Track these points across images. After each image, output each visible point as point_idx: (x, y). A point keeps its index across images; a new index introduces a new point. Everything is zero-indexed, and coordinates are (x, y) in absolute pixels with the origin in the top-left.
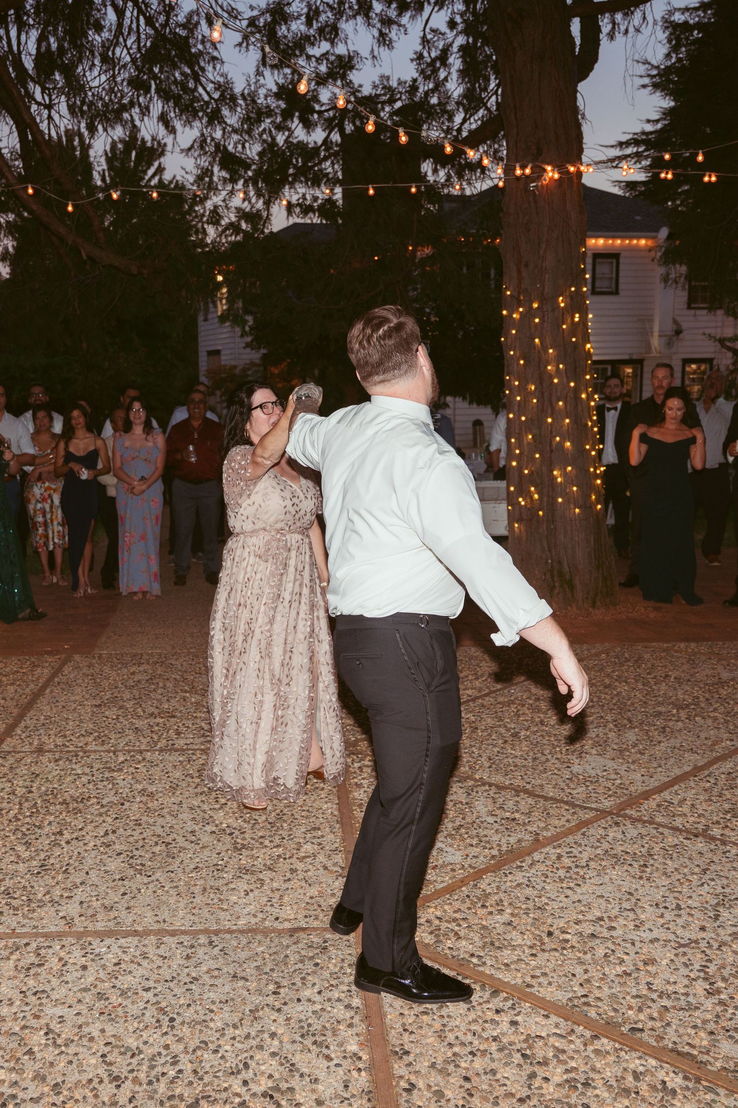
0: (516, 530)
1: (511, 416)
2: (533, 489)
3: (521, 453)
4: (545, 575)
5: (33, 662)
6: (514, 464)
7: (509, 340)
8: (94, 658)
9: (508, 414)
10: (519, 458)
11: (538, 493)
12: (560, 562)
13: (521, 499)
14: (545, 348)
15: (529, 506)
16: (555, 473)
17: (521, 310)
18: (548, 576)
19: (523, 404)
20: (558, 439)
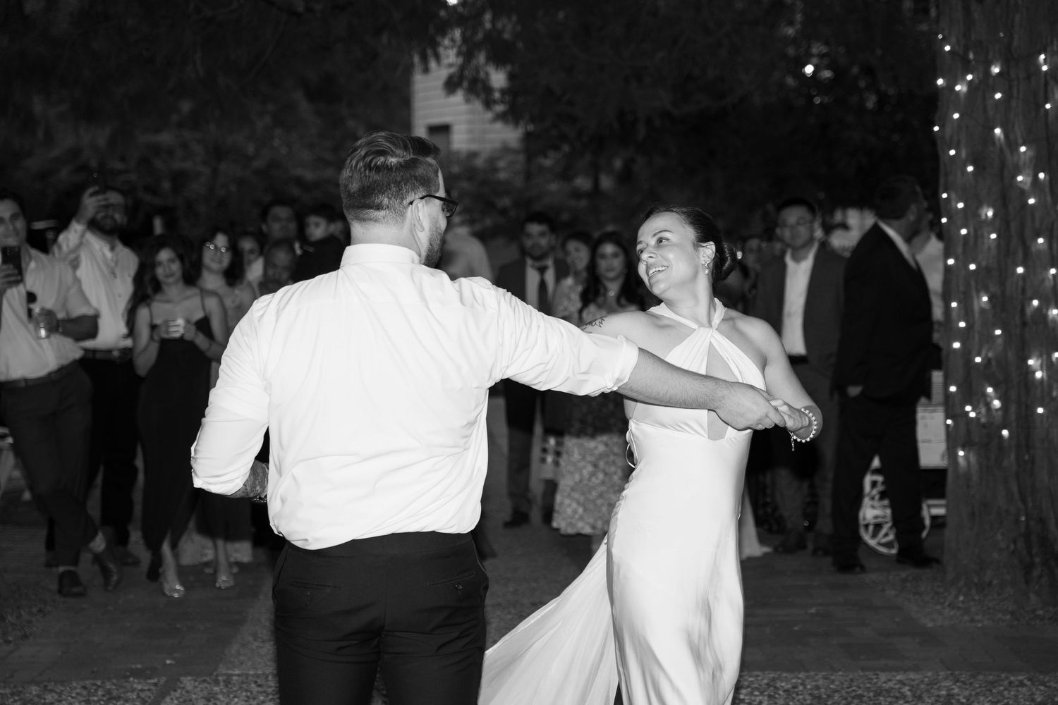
0: (962, 462)
1: (951, 262)
2: (990, 390)
3: (969, 327)
4: (1015, 542)
5: (109, 692)
6: (957, 345)
7: (948, 131)
8: (217, 682)
9: (947, 256)
10: (964, 336)
11: (999, 399)
12: (1042, 521)
13: (968, 408)
14: (1012, 145)
15: (983, 420)
16: (1031, 362)
17: (969, 77)
18: (1021, 544)
19: (972, 242)
20: (1035, 303)
